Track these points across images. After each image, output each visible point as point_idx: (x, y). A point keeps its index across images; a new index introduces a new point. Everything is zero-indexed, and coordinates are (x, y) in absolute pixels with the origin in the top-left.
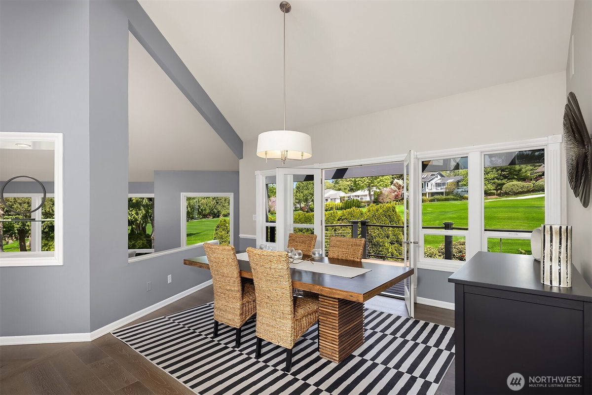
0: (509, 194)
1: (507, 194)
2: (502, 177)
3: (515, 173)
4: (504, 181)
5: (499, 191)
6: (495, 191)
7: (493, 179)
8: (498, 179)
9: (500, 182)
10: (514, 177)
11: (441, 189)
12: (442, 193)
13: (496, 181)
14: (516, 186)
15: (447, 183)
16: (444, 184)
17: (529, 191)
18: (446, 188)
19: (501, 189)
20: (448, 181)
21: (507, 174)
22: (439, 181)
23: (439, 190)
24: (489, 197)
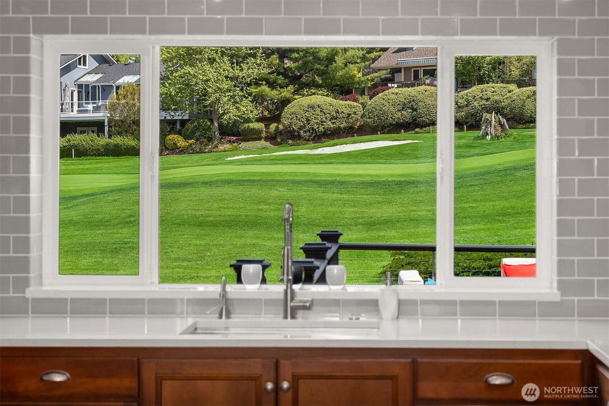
0: (299, 137)
1: (290, 136)
2: (281, 79)
3: (317, 66)
4: (286, 93)
5: (273, 126)
6: (260, 126)
7: (257, 83)
8: (272, 85)
9: (274, 94)
10: (314, 81)
11: (97, 109)
12: (97, 126)
13: (265, 89)
14: (318, 111)
15: (118, 88)
16: (106, 90)
17: (351, 128)
18: (113, 108)
19: (276, 118)
20: (120, 81)
21: (298, 68)
22: (91, 79)
23: (91, 114)
24: (244, 145)
